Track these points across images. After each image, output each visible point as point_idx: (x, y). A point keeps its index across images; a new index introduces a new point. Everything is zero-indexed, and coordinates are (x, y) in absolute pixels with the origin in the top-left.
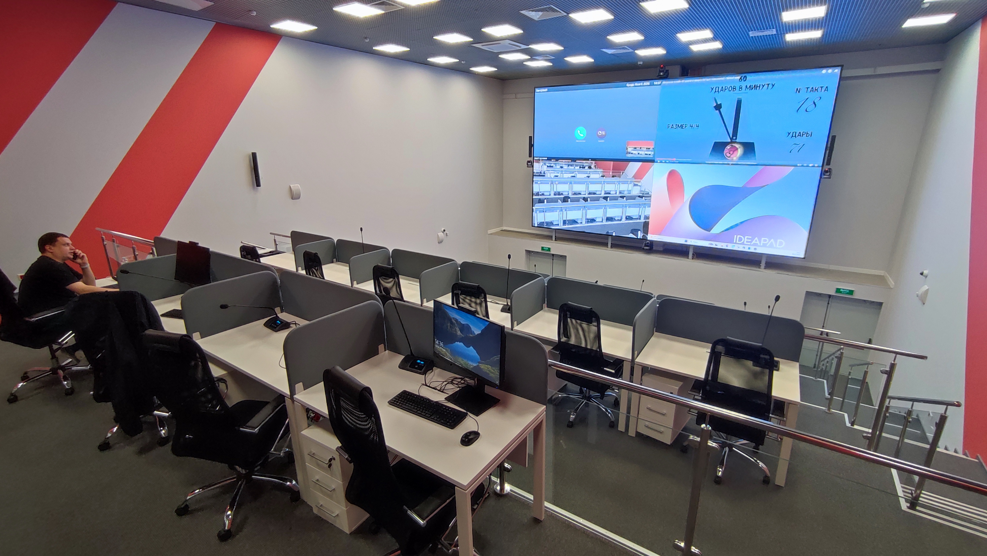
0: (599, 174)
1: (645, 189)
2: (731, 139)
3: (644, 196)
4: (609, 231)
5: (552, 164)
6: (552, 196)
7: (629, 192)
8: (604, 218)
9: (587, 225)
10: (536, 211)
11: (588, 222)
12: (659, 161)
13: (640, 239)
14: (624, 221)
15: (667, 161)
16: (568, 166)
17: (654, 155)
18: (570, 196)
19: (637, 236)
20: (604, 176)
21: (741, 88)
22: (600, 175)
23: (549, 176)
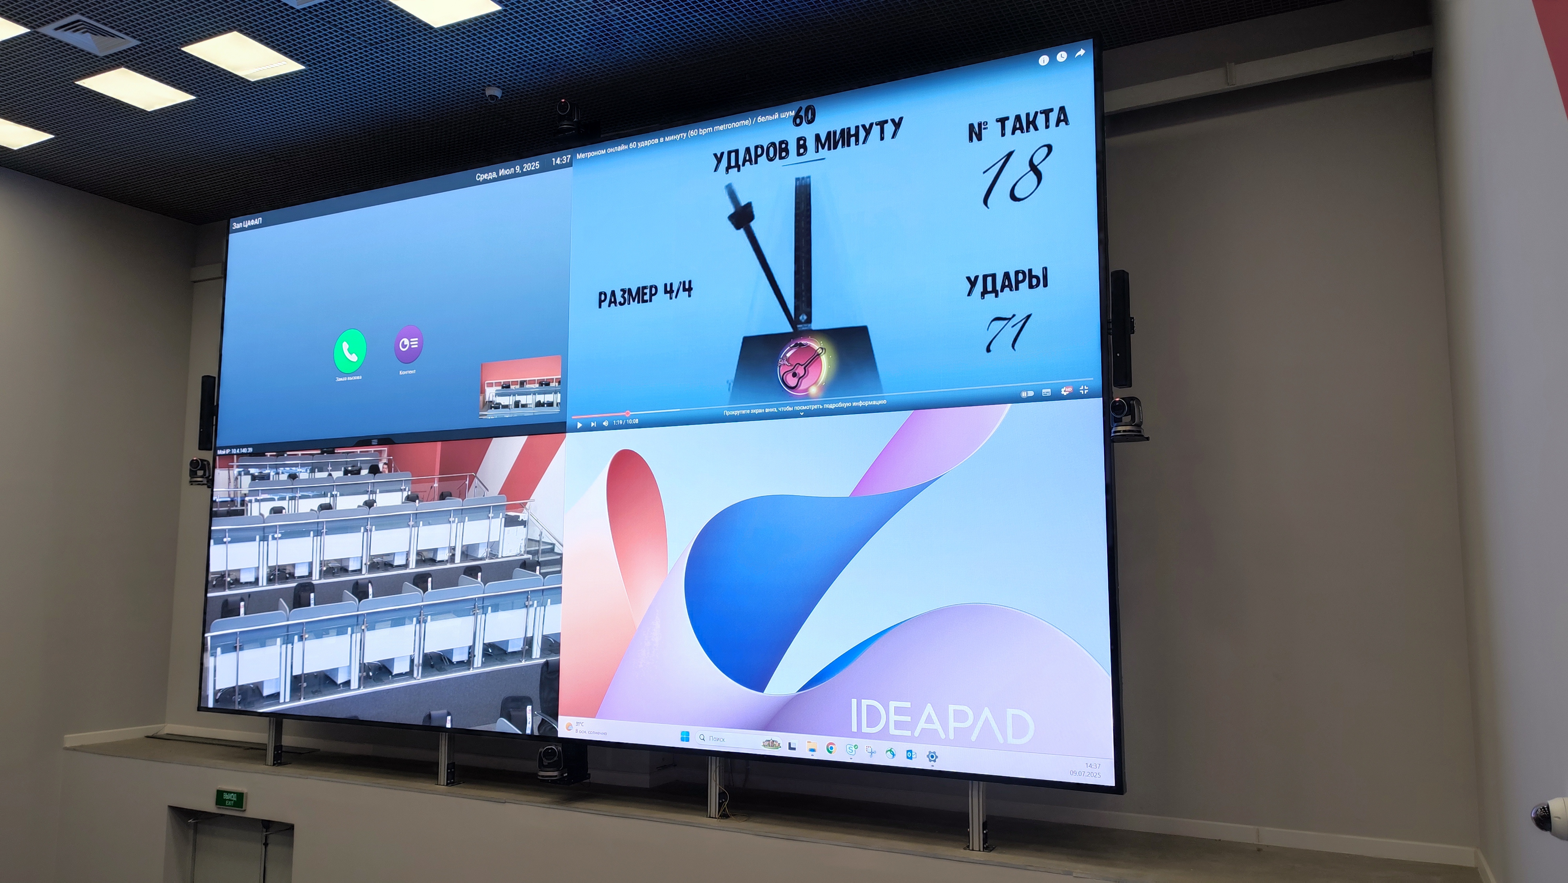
0: (401, 490)
1: (541, 535)
2: (793, 322)
3: (539, 563)
4: (433, 713)
5: (265, 467)
6: (264, 586)
7: (493, 548)
8: (416, 662)
9: (363, 691)
10: (214, 648)
11: (368, 677)
12: (579, 425)
13: (531, 736)
14: (478, 666)
15: (605, 424)
16: (312, 471)
17: (563, 404)
18: (316, 579)
19: (522, 724)
20: (417, 498)
21: (802, 145)
22: (405, 494)
23: (257, 514)
